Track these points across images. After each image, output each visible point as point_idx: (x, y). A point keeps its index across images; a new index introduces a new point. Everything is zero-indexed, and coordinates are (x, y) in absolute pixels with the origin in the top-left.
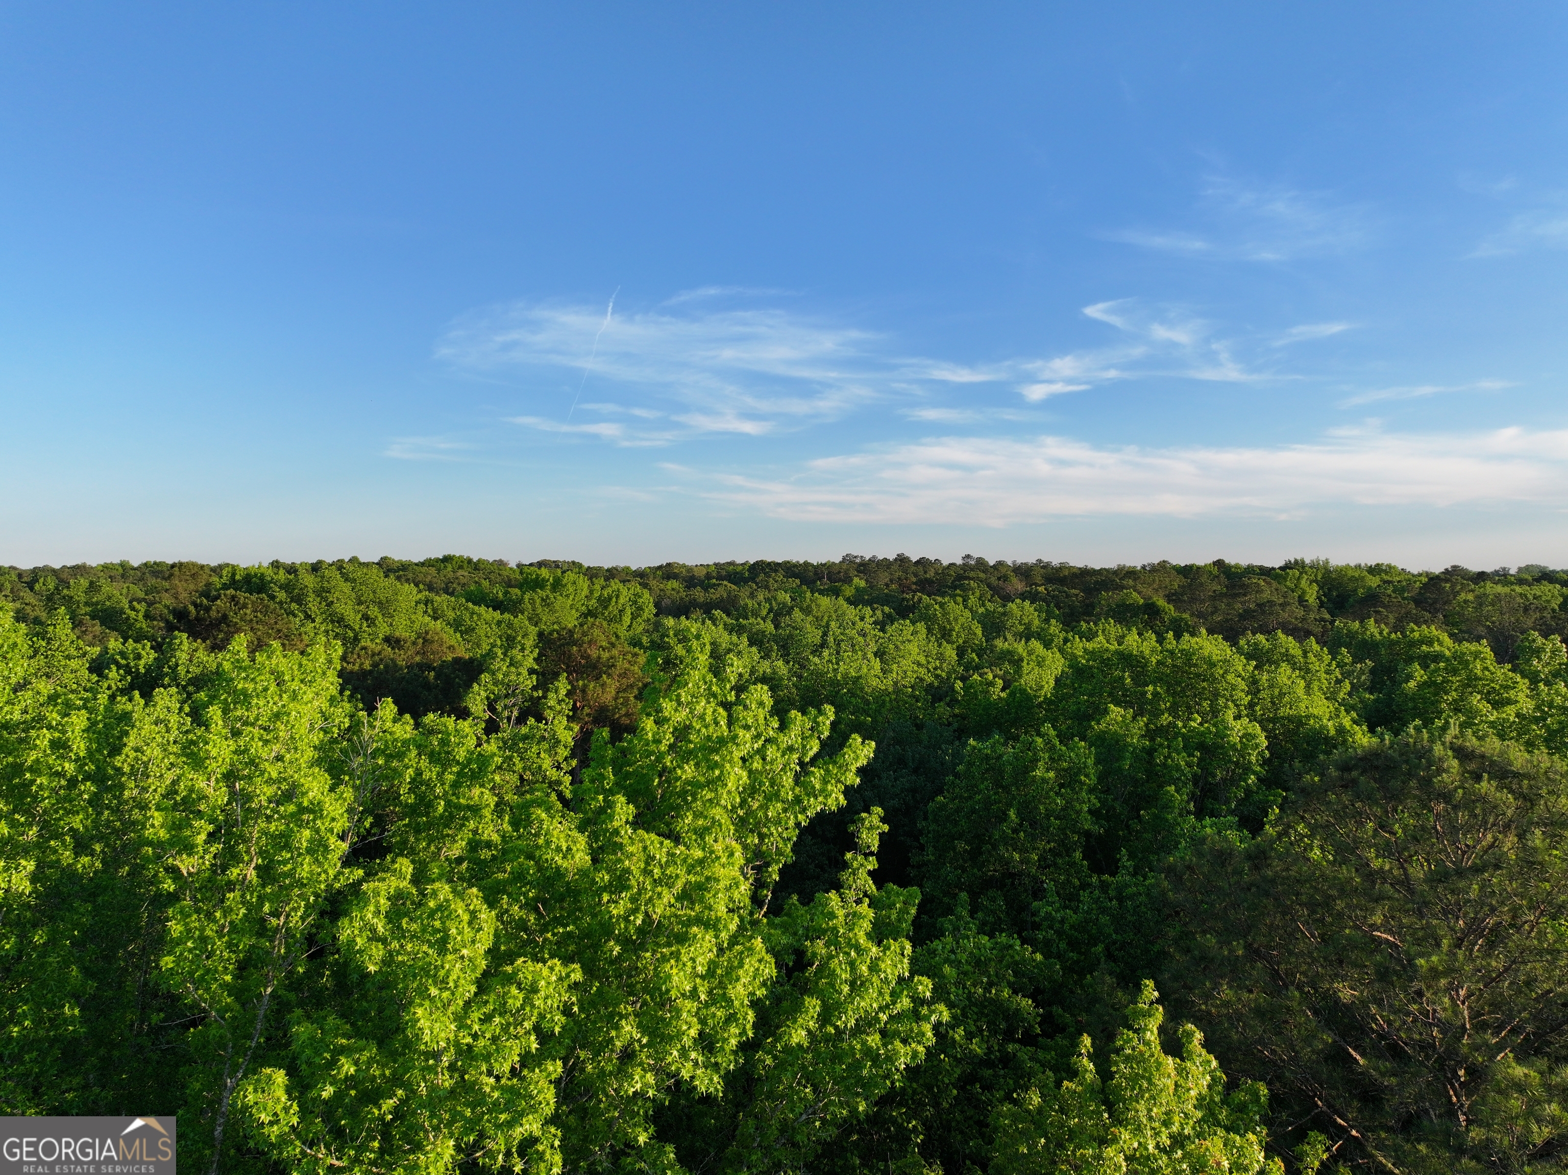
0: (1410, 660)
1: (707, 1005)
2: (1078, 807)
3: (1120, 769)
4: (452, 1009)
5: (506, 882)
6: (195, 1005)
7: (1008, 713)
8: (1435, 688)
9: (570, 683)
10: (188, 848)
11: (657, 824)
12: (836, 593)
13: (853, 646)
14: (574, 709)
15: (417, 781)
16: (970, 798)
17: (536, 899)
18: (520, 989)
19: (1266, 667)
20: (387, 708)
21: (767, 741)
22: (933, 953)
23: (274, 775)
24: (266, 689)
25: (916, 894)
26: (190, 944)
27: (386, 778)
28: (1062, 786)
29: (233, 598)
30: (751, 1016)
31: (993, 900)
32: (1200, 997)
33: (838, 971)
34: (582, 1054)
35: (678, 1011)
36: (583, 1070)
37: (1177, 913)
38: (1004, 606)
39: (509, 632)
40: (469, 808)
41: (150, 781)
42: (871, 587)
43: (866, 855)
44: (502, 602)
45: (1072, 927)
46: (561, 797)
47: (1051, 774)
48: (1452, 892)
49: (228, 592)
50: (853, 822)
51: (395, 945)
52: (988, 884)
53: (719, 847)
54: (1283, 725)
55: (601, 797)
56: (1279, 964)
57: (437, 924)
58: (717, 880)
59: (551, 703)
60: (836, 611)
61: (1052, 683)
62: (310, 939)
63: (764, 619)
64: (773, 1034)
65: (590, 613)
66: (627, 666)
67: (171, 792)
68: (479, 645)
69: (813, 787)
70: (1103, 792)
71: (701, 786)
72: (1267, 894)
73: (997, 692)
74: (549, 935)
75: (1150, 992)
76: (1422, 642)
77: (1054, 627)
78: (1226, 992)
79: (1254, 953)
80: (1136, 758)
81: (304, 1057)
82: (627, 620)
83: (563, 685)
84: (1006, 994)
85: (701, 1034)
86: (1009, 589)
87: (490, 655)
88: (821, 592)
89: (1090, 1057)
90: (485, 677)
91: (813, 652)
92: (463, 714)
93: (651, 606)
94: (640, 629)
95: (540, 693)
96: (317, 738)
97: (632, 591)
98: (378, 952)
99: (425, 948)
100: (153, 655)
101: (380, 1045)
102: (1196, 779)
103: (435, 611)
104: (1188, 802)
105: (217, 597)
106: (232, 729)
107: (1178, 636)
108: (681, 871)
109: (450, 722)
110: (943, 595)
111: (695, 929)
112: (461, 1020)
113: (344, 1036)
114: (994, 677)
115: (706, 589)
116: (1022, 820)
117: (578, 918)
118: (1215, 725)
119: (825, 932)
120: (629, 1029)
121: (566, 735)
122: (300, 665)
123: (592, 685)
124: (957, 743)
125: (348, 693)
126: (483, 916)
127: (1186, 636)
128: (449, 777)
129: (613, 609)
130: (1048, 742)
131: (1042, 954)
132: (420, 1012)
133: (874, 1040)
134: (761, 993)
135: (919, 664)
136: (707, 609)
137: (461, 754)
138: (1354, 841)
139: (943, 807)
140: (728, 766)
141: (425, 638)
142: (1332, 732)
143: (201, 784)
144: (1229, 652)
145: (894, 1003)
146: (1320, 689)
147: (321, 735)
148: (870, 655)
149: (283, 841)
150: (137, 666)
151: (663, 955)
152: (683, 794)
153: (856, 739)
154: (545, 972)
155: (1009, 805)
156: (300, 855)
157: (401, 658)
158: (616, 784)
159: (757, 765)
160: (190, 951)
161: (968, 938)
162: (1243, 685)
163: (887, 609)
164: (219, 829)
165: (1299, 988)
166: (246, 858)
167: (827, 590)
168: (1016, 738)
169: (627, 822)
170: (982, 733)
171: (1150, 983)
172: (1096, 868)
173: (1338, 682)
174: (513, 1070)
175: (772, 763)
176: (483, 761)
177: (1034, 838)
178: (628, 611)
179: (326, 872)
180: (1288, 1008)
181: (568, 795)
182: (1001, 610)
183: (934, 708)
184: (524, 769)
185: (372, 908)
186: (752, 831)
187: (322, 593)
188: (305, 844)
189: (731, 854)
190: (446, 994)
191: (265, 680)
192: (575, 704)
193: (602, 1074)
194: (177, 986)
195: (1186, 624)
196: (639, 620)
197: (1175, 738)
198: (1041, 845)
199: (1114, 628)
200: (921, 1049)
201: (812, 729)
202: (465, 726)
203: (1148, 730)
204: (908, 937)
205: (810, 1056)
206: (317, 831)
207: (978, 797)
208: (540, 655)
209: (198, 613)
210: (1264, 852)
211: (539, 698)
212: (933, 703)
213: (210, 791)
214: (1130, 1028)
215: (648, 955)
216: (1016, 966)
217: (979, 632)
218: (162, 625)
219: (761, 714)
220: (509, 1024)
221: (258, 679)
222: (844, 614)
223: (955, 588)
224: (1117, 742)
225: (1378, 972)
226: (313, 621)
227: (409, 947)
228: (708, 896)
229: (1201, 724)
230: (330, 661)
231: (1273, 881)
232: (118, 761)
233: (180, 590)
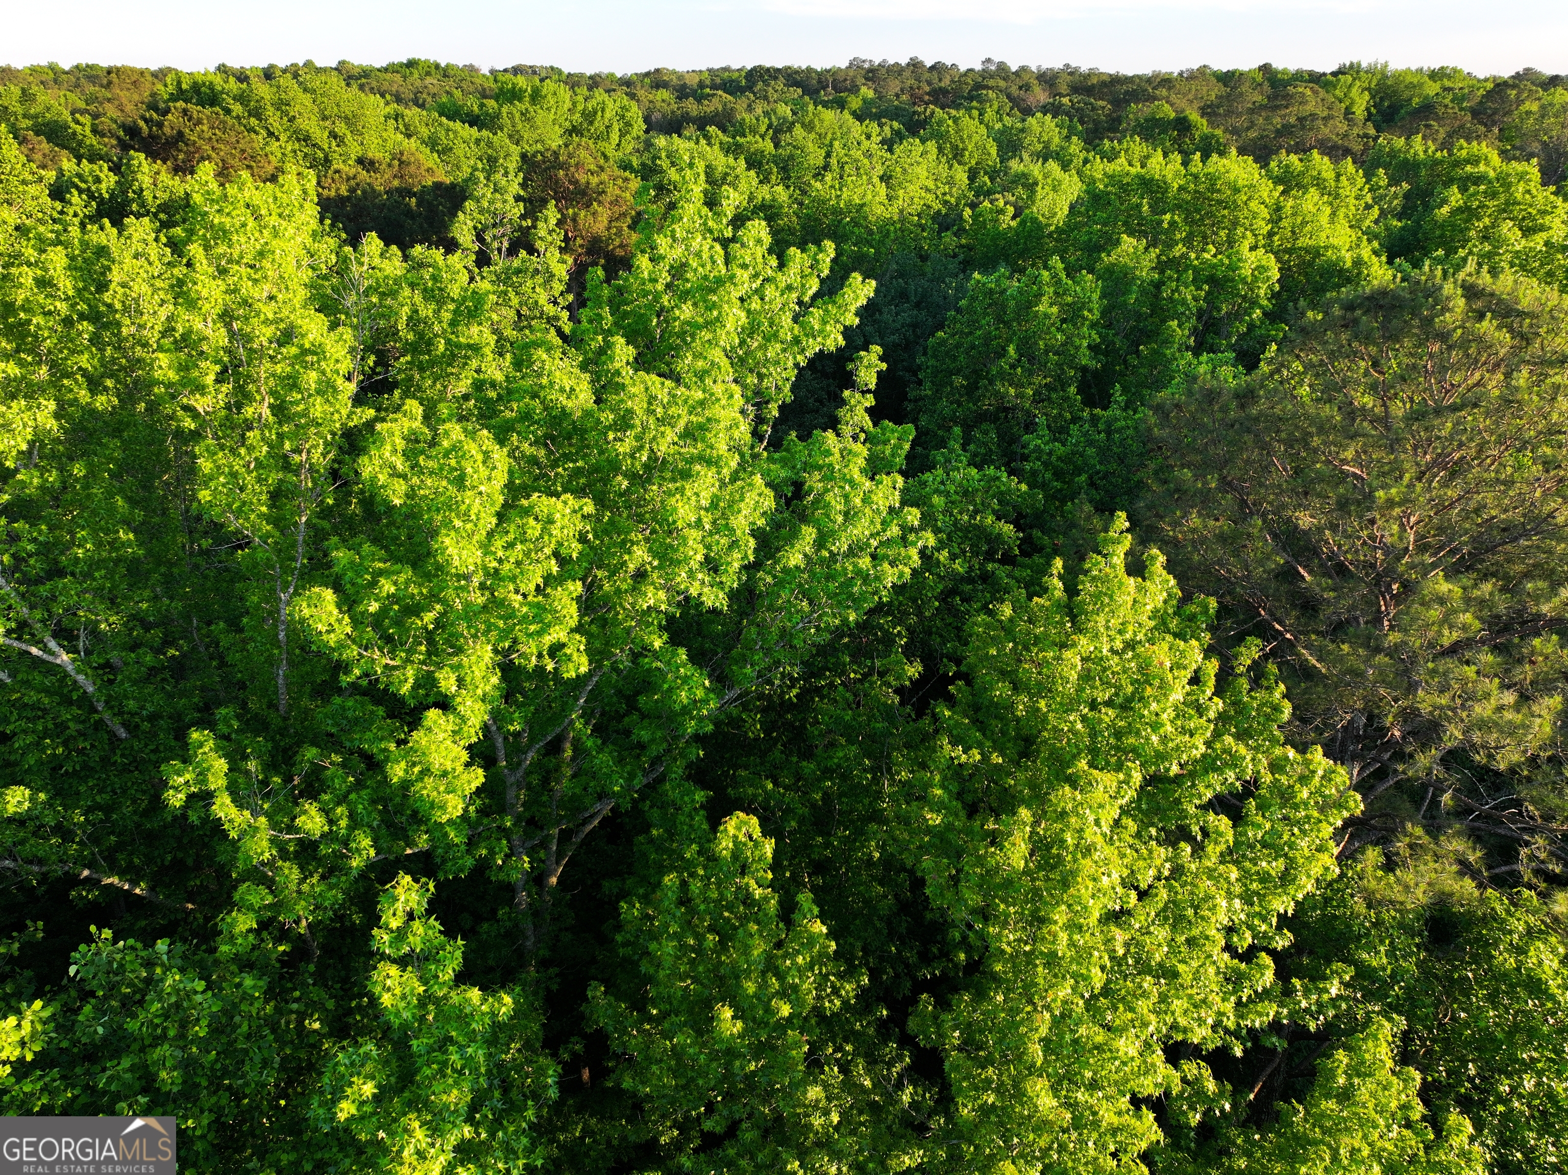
0: (1447, 184)
1: (711, 534)
2: (1078, 342)
3: (1125, 303)
4: (476, 538)
5: (515, 420)
6: (238, 532)
7: (1017, 243)
8: (1468, 213)
9: (559, 211)
10: (200, 389)
11: (657, 364)
12: (841, 105)
13: (858, 169)
14: (566, 239)
15: (414, 320)
16: (971, 333)
17: (546, 436)
18: (536, 519)
19: (1294, 192)
20: (372, 243)
21: (766, 280)
22: (924, 484)
23: (271, 316)
24: (244, 225)
25: (910, 430)
26: (222, 479)
27: (383, 316)
28: (1064, 321)
29: (185, 112)
30: (752, 543)
31: (986, 433)
32: (1170, 524)
33: (833, 503)
34: (600, 574)
35: (685, 539)
36: (601, 587)
37: (1160, 448)
38: (1024, 120)
39: (490, 151)
40: (469, 346)
41: (145, 318)
42: (880, 98)
43: (863, 392)
44: (478, 116)
45: (1059, 458)
46: (560, 333)
47: (1055, 309)
48: (1426, 429)
49: (178, 104)
50: (852, 360)
51: (415, 480)
52: (982, 417)
53: (718, 389)
54: (1299, 257)
55: (600, 338)
56: (1248, 494)
57: (453, 462)
58: (718, 421)
59: (542, 233)
60: (841, 127)
61: (1066, 211)
62: (334, 474)
63: (763, 137)
64: (772, 557)
65: (574, 130)
66: (618, 192)
67: (168, 331)
68: (459, 168)
69: (812, 328)
70: (1104, 327)
71: (700, 327)
72: (1249, 431)
73: (1007, 221)
74: (560, 470)
75: (1121, 521)
76: (1468, 161)
77: (1076, 146)
78: (1195, 520)
79: (1226, 485)
80: (1143, 291)
81: (347, 578)
82: (615, 137)
83: (552, 214)
84: (990, 520)
85: (707, 557)
86: (1031, 101)
87: (471, 179)
88: (825, 105)
89: (1060, 577)
90: (469, 205)
91: (815, 176)
92: (451, 246)
93: (640, 121)
94: (629, 148)
95: (529, 222)
96: (306, 275)
97: (618, 104)
98: (401, 487)
99: (444, 483)
100: (113, 178)
101: (414, 566)
102: (1200, 314)
103: (407, 126)
104: (1189, 337)
105: (167, 111)
106: (218, 267)
107: (1205, 157)
108: (683, 411)
109: (437, 254)
110: (958, 107)
111: (698, 467)
112: (486, 547)
113: (380, 560)
114: (1006, 203)
115: (699, 99)
116: (1021, 355)
117: (586, 455)
118: (1228, 257)
119: (820, 468)
120: (640, 555)
121: (561, 268)
122: (275, 198)
123: (583, 213)
124: (961, 276)
125: (328, 222)
126: (496, 456)
127: (1215, 157)
128: (446, 316)
129: (599, 124)
130: (1055, 276)
131: (1028, 484)
132: (447, 541)
133: (865, 562)
134: (761, 522)
135: (928, 190)
136: (702, 123)
137: (455, 291)
138: (1343, 380)
139: (943, 342)
140: (726, 307)
141: (401, 160)
142: (1349, 264)
143: (198, 325)
144: (1257, 176)
145: (884, 531)
146: (1347, 216)
147: (310, 272)
148: (876, 180)
149: (292, 382)
150: (98, 190)
151: (670, 490)
152: (682, 335)
153: (856, 277)
154: (560, 505)
155: (1009, 341)
156: (310, 396)
157: (380, 182)
158: (615, 324)
159: (755, 305)
160: (224, 485)
161: (958, 469)
162: (1265, 213)
163: (896, 125)
164: (225, 370)
165: (1264, 516)
166: (258, 398)
167: (832, 102)
168: (1022, 271)
169: (628, 363)
170: (987, 267)
171: (1122, 515)
172: (1089, 402)
173: (1368, 207)
174: (538, 588)
175: (770, 302)
176: (478, 299)
177: (1031, 373)
178: (616, 127)
179: (338, 411)
180: (1249, 535)
181: (567, 330)
182: (1019, 125)
183: (940, 238)
184: (521, 304)
185: (388, 447)
186: (751, 371)
187: (281, 105)
188: (313, 386)
189: (731, 396)
190: (469, 526)
191: (241, 215)
192: (566, 234)
193: (618, 591)
194: (220, 516)
195: (1217, 141)
196: (628, 137)
197: (1185, 271)
198: (1038, 380)
199: (1138, 146)
200: (907, 570)
201: (811, 267)
202: (455, 259)
203: (1159, 262)
204: (901, 472)
205: (806, 576)
206: (323, 373)
207: (979, 333)
208: (525, 179)
209: (150, 129)
210: (1252, 392)
211: (528, 228)
212: (939, 233)
213: (208, 332)
214: (1099, 553)
215: (655, 488)
216: (1002, 497)
217: (994, 151)
218: (114, 142)
219: (760, 251)
220: (530, 551)
221: (234, 213)
222: (849, 130)
223: (971, 98)
224: (1126, 275)
225: (1338, 503)
226: (278, 139)
227: (429, 482)
228: (709, 435)
229: (1215, 256)
230: (305, 192)
231: (1256, 419)
232: (107, 297)
233: (125, 101)
